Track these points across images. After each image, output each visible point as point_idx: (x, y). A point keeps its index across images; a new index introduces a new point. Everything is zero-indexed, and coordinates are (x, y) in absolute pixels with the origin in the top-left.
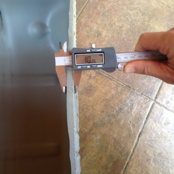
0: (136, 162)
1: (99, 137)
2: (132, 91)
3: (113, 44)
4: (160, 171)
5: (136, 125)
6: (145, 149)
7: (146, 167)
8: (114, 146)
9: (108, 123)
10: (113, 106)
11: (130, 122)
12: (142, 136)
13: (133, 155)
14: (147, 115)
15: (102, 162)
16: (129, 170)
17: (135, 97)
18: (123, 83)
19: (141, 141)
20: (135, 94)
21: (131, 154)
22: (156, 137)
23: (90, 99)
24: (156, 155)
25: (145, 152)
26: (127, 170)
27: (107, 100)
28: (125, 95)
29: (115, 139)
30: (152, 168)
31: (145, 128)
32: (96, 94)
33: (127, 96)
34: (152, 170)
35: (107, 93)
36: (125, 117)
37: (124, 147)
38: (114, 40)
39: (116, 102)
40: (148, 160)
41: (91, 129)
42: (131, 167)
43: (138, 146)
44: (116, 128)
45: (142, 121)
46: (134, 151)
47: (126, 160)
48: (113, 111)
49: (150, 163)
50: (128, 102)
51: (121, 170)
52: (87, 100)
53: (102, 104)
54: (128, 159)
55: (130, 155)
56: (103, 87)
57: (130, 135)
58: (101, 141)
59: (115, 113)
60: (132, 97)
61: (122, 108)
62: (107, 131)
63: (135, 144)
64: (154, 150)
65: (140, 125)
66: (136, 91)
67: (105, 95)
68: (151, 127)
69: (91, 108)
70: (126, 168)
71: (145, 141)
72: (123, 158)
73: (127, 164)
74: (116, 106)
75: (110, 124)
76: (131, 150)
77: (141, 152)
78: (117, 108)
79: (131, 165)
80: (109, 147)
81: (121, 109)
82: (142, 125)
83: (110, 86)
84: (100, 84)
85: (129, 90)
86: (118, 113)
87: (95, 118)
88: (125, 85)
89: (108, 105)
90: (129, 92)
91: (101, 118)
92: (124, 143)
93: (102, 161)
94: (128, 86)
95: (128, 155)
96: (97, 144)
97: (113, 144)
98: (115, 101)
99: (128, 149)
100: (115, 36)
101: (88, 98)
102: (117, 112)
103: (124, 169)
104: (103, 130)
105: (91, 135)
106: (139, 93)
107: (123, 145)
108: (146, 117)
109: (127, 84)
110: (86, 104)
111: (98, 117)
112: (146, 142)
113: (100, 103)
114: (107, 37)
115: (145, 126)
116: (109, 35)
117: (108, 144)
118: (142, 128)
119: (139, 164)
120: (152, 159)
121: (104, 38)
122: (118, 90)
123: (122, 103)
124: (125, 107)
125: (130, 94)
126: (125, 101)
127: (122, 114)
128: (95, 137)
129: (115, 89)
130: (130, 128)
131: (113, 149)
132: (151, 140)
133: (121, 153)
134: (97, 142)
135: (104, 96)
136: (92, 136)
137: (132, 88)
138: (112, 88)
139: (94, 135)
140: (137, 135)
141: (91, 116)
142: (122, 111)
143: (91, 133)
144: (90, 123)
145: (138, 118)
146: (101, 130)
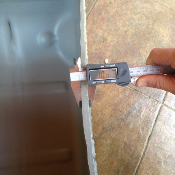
0: (147, 165)
1: (109, 142)
2: (140, 94)
3: (119, 48)
4: (171, 173)
5: (145, 128)
6: (155, 152)
7: (157, 170)
8: (125, 149)
9: (118, 127)
10: (121, 110)
11: (139, 125)
12: (152, 139)
13: (144, 159)
14: (156, 118)
15: (113, 166)
16: (140, 173)
17: (143, 100)
18: (130, 87)
19: (151, 144)
20: (143, 98)
21: (141, 157)
22: (165, 139)
24: (166, 157)
25: (155, 155)
26: (138, 173)
27: (115, 104)
28: (132, 99)
29: (125, 143)
30: (163, 170)
31: (154, 130)
32: (104, 99)
33: (135, 99)
34: (163, 172)
35: (115, 97)
36: (134, 120)
37: (134, 151)
38: (120, 45)
39: (125, 106)
40: (159, 162)
41: (101, 134)
42: (142, 170)
43: (148, 149)
44: (125, 131)
45: (151, 124)
46: (144, 153)
47: (137, 163)
48: (122, 115)
49: (161, 165)
50: (136, 105)
51: (133, 174)
53: (111, 108)
54: (139, 162)
55: (141, 159)
56: (111, 91)
57: (140, 138)
58: (111, 145)
59: (123, 116)
60: (140, 100)
61: (130, 111)
62: (116, 136)
63: (145, 147)
64: (164, 152)
65: (149, 128)
66: (143, 95)
68: (160, 130)
69: (100, 113)
70: (137, 171)
71: (155, 143)
72: (134, 161)
73: (138, 167)
74: (125, 110)
75: (119, 128)
76: (141, 153)
77: (151, 155)
78: (126, 112)
79: (142, 168)
80: (120, 151)
81: (129, 113)
82: (152, 128)
83: (118, 90)
84: (108, 89)
85: (137, 93)
86: (127, 116)
87: (105, 123)
88: (133, 88)
89: (117, 109)
90: (137, 96)
91: (110, 122)
92: (134, 146)
93: (113, 164)
94: (136, 90)
95: (138, 159)
96: (107, 148)
97: (123, 148)
98: (123, 106)
99: (138, 153)
100: (120, 41)
101: (96, 103)
102: (125, 115)
103: (135, 172)
104: (113, 134)
105: (101, 139)
106: (146, 96)
107: (133, 149)
108: (155, 120)
109: (134, 88)
110: (94, 109)
111: (108, 122)
112: (156, 145)
113: (109, 107)
114: (112, 42)
115: (154, 129)
116: (114, 40)
117: (119, 148)
118: (151, 130)
119: (150, 167)
120: (163, 161)
121: (109, 43)
122: (126, 93)
123: (130, 107)
124: (134, 111)
125: (138, 98)
126: (133, 104)
127: (131, 118)
128: (105, 141)
129: (122, 94)
130: (139, 131)
131: (123, 153)
132: (161, 143)
133: (131, 156)
134: (107, 147)
135: (112, 100)
136: (102, 141)
137: (139, 91)
138: (120, 92)
139: (104, 140)
140: (146, 138)
141: (100, 121)
142: (131, 115)
143: (101, 137)
144: (99, 127)
145: (147, 121)
146: (111, 134)
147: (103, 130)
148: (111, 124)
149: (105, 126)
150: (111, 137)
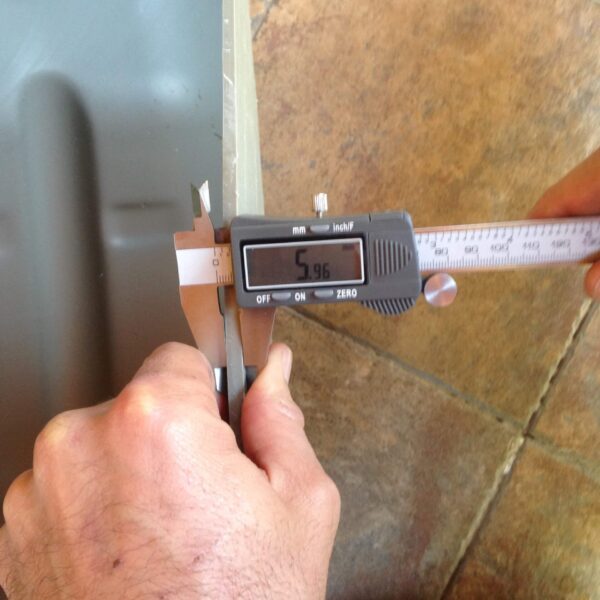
9: (540, 148)
10: (558, 82)
23: (474, 59)
27: (537, 60)
32: (495, 40)
35: (540, 33)
39: (573, 69)
41: (477, 171)
48: (560, 104)
52: (462, 65)
53: (519, 77)
56: (524, 11)
59: (565, 108)
61: (592, 89)
62: (533, 177)
69: (478, 94)
74: (572, 83)
75: (545, 151)
78: (575, 94)
81: (589, 94)
83: (550, 8)
86: (577, 108)
87: (492, 131)
89: (541, 81)
91: (513, 128)
98: (568, 67)
101: (465, 58)
102: (572, 105)
104: (519, 173)
105: (476, 188)
110: (457, 79)
113: (511, 72)
122: (582, 21)
123: (593, 73)
127: (592, 113)
129: (567, 22)
135: (525, 46)
136: (480, 194)
138: (559, 16)
139: (488, 190)
141: (477, 124)
142: (593, 103)
143: (475, 181)
144: (471, 147)
148: (514, 137)
149: (493, 144)
150: (512, 181)
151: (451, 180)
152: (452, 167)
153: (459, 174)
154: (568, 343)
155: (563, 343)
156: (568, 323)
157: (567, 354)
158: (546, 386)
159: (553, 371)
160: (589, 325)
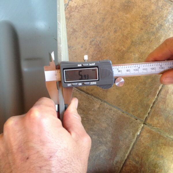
9: (147, 41)
10: (152, 22)
23: (128, 16)
27: (146, 16)
28: (166, 11)
33: (168, 11)
35: (147, 8)
36: (166, 33)
39: (157, 18)
41: (129, 48)
44: (155, 45)
48: (153, 28)
50: (169, 18)
52: (125, 18)
53: (141, 21)
58: (140, 59)
59: (155, 30)
61: (162, 24)
62: (145, 49)
67: (144, 11)
69: (129, 26)
74: (156, 22)
75: (149, 42)
78: (157, 25)
85: (171, 4)
86: (158, 30)
87: (134, 36)
89: (147, 22)
91: (140, 35)
98: (155, 18)
101: (126, 15)
105: (129, 53)
110: (123, 22)
111: (137, 35)
113: (139, 19)
122: (159, 4)
123: (162, 19)
124: (166, 23)
126: (166, 16)
127: (162, 31)
128: (133, 55)
136: (130, 55)
139: (132, 53)
141: (129, 34)
142: (163, 28)
143: (129, 51)
144: (128, 41)
146: (140, 48)
147: (131, 44)
148: (140, 38)
149: (134, 40)
150: (140, 51)
151: (122, 51)
152: (122, 47)
153: (124, 49)
154: (156, 97)
155: (155, 97)
156: (156, 91)
157: (155, 100)
158: (150, 109)
159: (151, 105)
160: (162, 92)
